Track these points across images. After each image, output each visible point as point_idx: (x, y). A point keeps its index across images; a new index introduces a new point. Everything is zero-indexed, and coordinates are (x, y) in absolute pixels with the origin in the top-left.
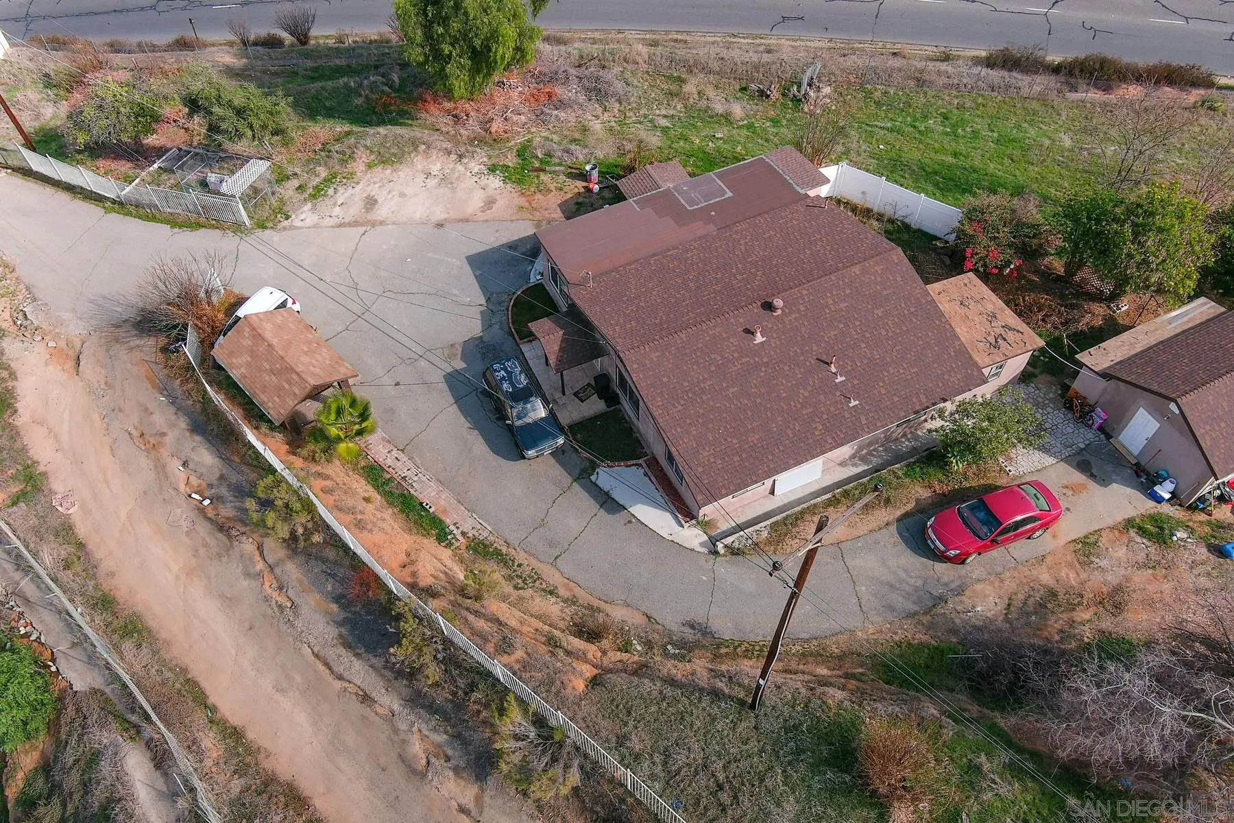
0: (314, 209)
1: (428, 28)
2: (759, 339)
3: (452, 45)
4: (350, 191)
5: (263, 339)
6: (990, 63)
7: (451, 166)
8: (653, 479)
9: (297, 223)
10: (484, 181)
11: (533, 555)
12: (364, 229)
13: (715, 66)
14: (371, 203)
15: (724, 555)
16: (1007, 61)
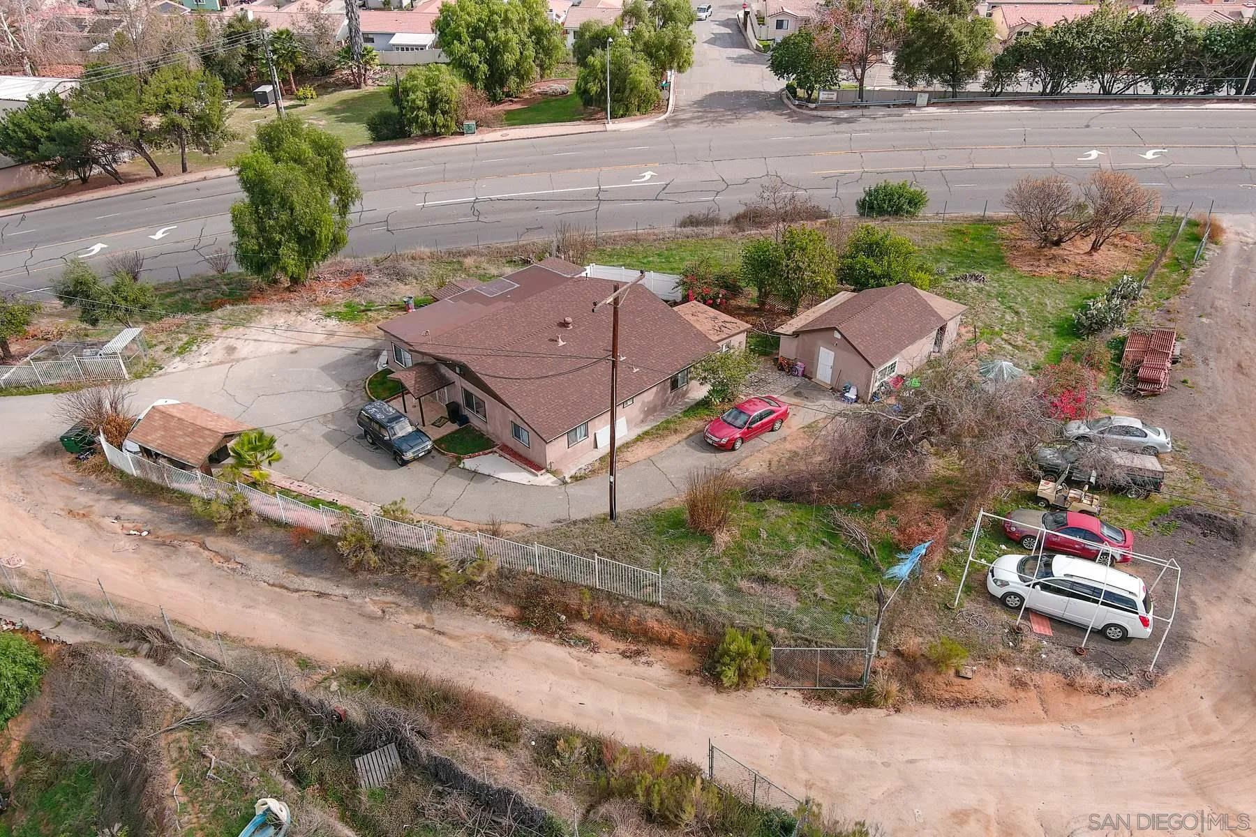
0: (183, 360)
1: (259, 222)
2: (561, 343)
3: (281, 233)
4: (211, 345)
5: (173, 417)
6: (683, 224)
7: (294, 318)
8: (507, 456)
9: (169, 370)
10: (323, 323)
11: (427, 514)
12: (230, 364)
13: (485, 251)
14: (231, 350)
15: (571, 483)
16: (692, 222)
